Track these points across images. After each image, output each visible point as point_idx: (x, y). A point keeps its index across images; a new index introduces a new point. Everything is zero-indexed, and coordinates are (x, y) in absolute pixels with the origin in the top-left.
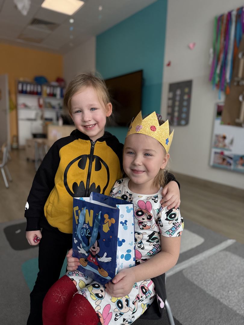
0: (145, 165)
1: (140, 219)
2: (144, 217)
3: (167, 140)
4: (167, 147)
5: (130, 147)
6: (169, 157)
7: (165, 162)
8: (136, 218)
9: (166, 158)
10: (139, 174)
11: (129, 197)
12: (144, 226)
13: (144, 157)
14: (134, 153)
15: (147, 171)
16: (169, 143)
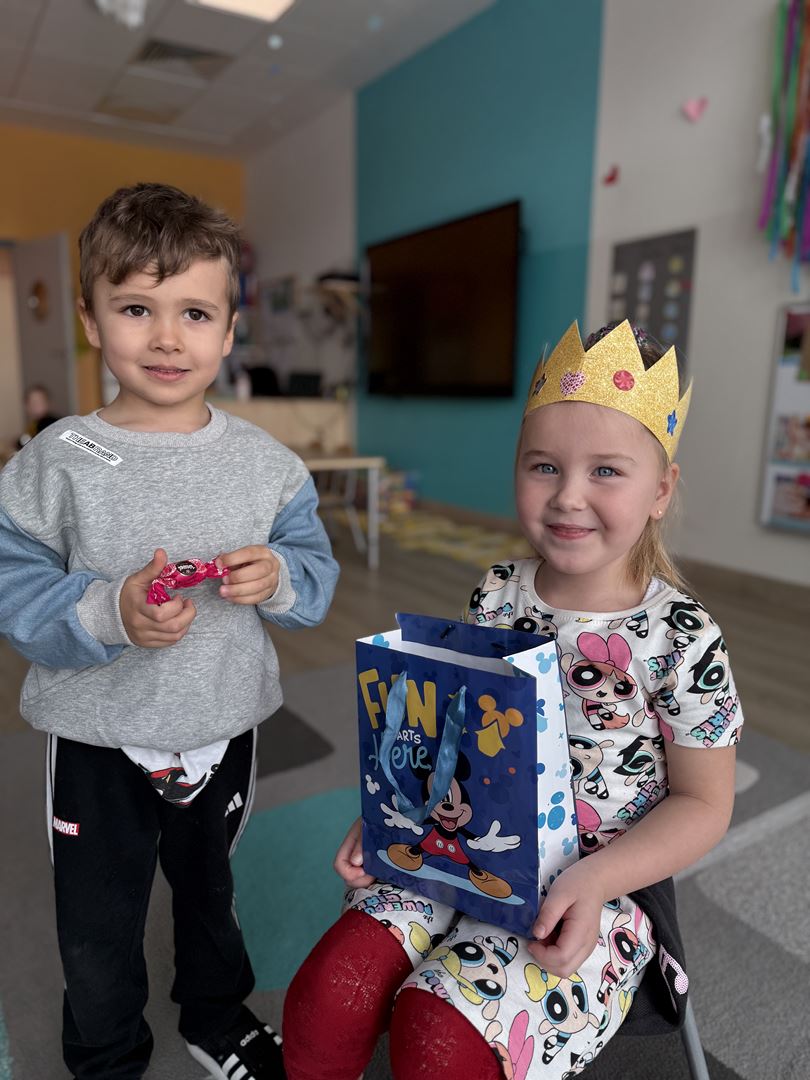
0: (596, 510)
1: (591, 694)
2: (606, 686)
3: (672, 419)
4: (670, 444)
5: (542, 449)
6: (678, 476)
7: (665, 494)
8: (576, 691)
9: (669, 479)
10: (574, 541)
11: (540, 623)
12: (607, 716)
13: (591, 481)
14: (557, 469)
15: (605, 527)
16: (678, 428)
